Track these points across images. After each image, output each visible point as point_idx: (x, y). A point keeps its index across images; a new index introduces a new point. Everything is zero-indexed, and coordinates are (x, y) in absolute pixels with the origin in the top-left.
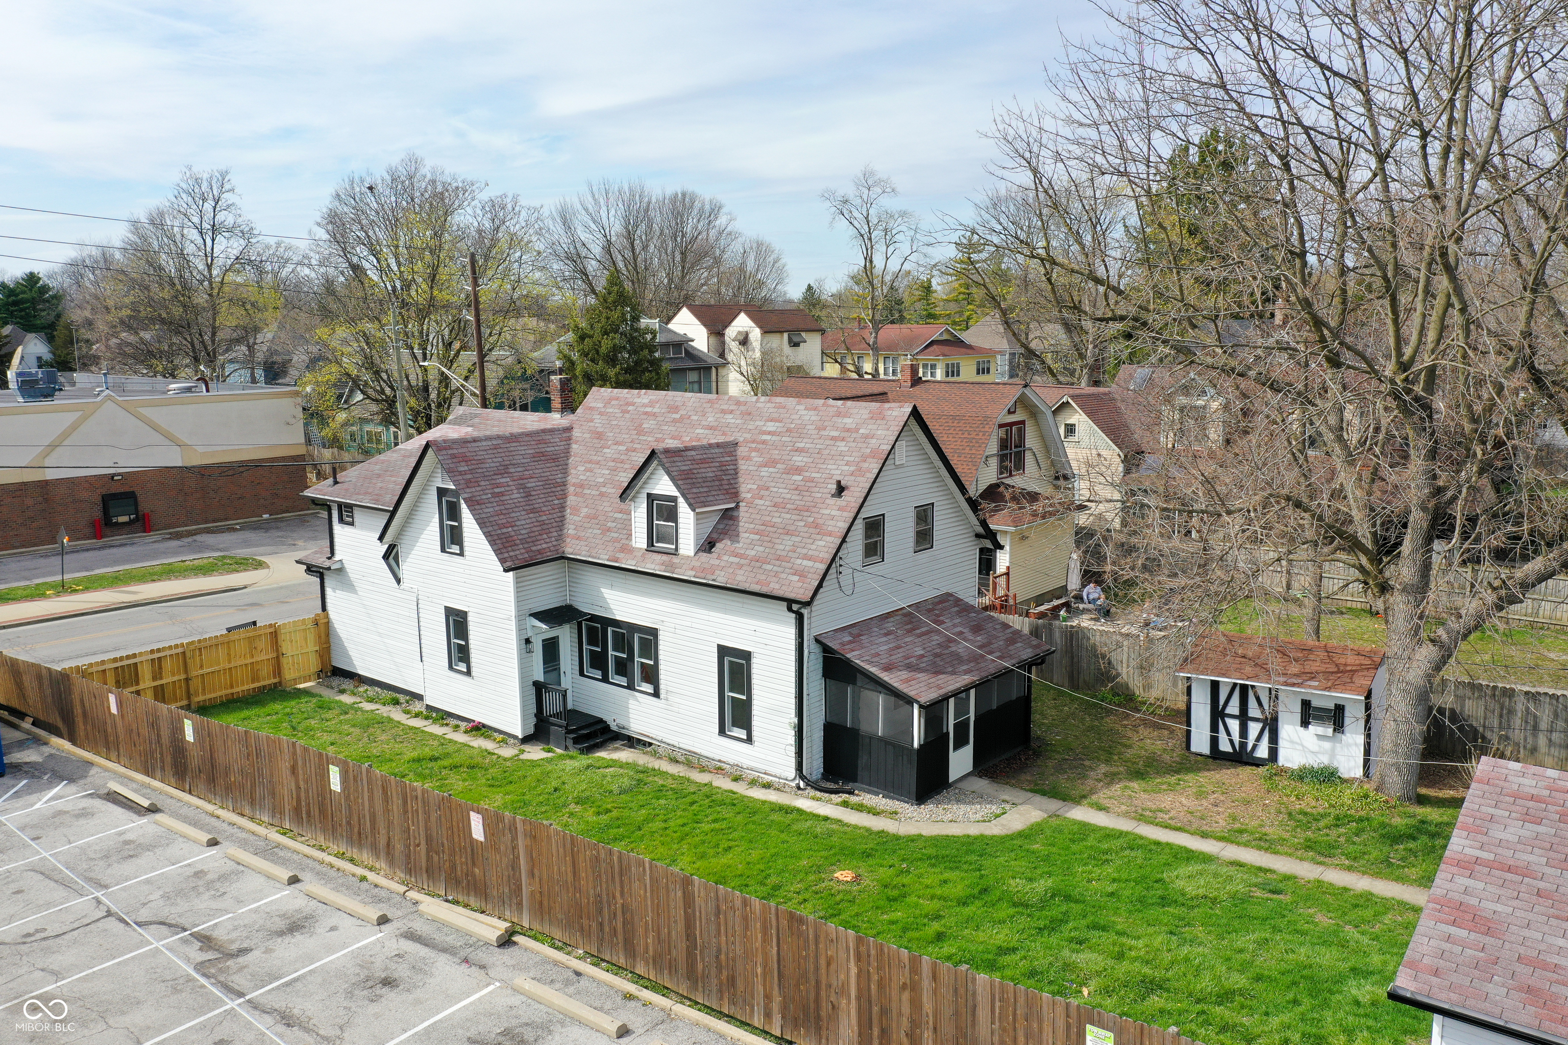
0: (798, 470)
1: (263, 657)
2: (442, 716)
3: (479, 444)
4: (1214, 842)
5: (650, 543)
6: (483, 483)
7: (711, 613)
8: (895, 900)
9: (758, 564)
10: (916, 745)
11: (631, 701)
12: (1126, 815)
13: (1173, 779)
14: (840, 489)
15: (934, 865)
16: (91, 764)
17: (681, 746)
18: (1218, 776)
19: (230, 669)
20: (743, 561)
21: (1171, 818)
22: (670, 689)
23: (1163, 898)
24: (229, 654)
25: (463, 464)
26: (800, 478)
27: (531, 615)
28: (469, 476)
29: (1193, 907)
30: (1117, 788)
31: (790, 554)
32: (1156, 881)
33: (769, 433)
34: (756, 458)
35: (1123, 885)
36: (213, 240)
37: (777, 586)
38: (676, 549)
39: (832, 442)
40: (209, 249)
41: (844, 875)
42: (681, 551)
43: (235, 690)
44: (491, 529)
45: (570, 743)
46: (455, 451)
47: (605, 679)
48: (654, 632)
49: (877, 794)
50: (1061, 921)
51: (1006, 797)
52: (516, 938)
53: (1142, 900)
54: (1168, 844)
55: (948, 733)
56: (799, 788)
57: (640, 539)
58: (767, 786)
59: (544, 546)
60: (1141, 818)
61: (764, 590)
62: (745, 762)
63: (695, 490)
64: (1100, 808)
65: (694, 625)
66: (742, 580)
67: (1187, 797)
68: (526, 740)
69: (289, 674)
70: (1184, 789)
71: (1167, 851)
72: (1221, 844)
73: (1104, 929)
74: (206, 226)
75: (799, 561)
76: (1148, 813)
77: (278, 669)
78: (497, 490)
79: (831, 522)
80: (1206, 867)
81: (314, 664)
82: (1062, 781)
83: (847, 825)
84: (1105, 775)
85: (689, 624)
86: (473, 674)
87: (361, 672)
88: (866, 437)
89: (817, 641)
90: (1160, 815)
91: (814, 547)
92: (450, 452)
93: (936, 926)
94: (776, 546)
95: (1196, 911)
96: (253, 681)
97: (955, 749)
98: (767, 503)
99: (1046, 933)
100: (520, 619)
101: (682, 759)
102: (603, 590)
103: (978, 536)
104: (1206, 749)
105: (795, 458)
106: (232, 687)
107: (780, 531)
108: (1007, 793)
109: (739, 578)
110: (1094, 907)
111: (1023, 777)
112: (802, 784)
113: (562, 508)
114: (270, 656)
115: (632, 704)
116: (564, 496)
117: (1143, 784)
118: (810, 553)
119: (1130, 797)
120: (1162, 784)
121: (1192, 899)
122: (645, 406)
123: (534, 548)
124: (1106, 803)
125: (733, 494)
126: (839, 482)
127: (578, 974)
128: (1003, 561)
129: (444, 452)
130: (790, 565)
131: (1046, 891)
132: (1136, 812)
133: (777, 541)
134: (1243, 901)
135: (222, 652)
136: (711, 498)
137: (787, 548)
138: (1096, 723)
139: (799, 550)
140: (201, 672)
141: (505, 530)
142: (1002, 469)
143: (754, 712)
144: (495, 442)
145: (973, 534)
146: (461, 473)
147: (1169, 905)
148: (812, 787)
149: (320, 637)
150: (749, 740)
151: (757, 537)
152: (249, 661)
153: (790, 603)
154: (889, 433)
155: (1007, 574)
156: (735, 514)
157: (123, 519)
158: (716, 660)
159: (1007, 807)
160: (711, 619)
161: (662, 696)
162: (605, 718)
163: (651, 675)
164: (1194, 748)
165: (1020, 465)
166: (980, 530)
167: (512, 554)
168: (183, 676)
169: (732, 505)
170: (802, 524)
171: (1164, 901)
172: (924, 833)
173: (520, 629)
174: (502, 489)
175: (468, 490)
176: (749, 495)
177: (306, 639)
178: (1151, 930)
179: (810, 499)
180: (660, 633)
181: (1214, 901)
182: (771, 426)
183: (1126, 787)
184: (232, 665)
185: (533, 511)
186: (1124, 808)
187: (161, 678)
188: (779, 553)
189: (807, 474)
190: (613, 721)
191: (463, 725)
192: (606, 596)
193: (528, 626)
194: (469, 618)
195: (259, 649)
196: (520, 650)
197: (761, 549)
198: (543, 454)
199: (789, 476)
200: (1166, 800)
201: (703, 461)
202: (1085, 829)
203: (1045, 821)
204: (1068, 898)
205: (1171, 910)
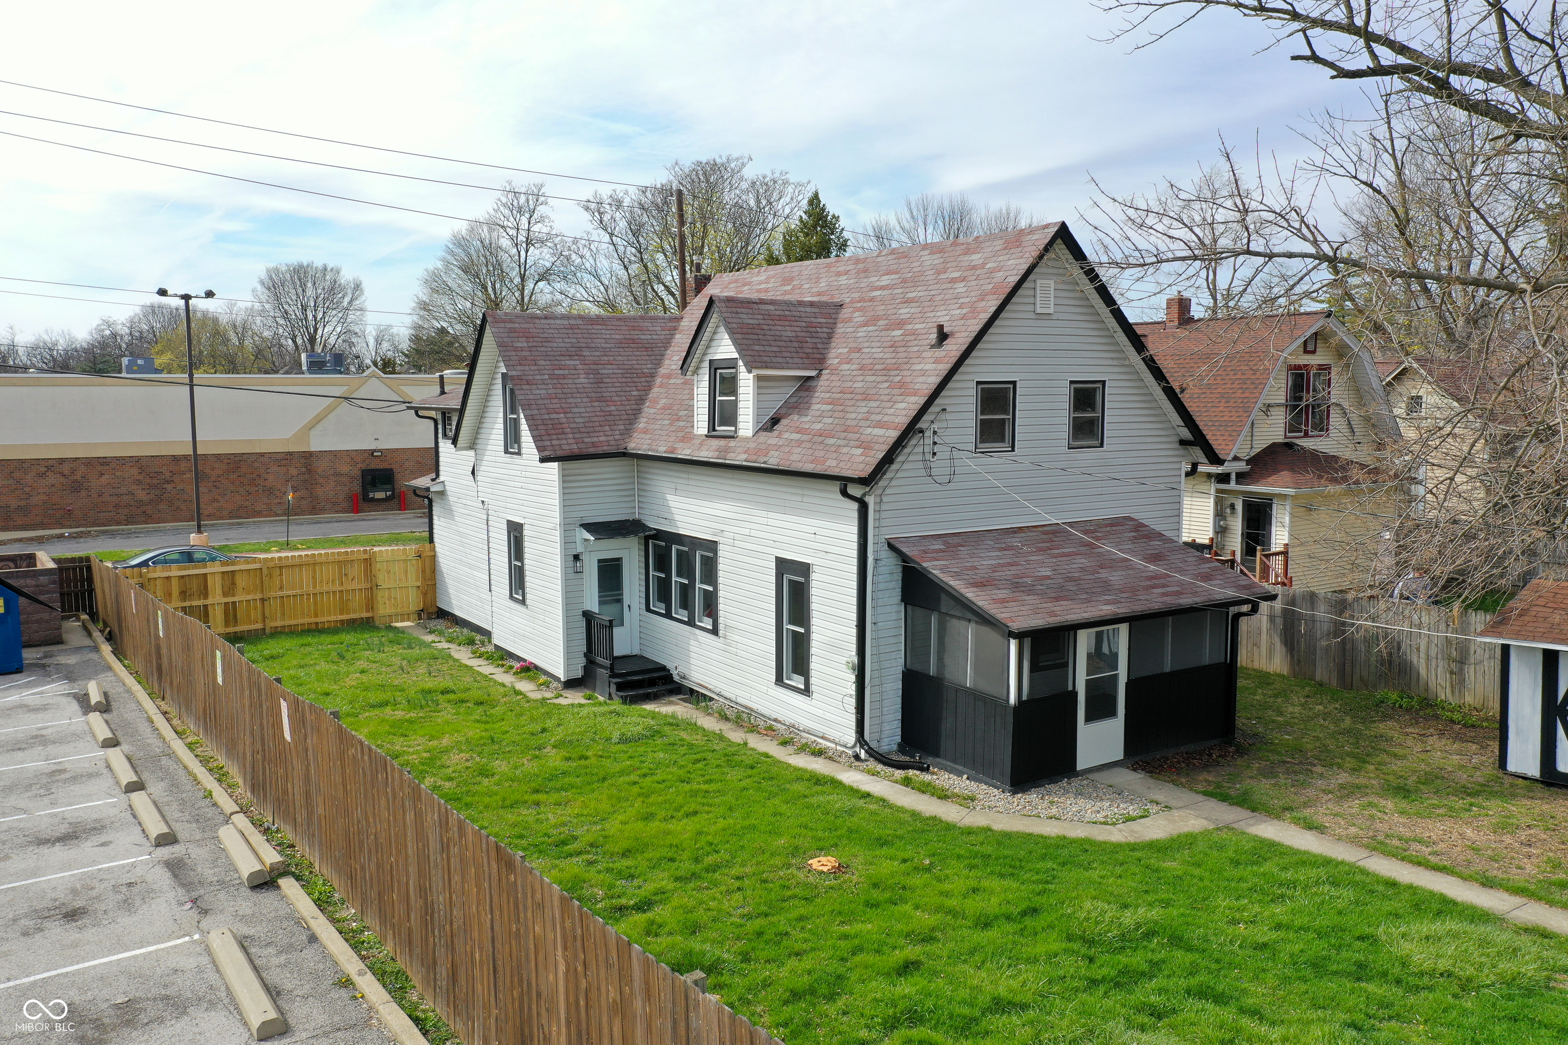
0: (900, 324)
1: (355, 585)
2: (503, 656)
3: (552, 321)
4: (1506, 896)
5: (712, 427)
6: (542, 362)
7: (771, 515)
8: (876, 905)
9: (821, 439)
10: (1013, 699)
11: (692, 642)
12: (1354, 841)
13: (1459, 803)
14: (943, 337)
15: (971, 867)
16: (110, 668)
17: (740, 700)
18: (1545, 807)
19: (315, 594)
20: (805, 437)
21: (1435, 853)
22: (729, 622)
23: (1360, 966)
24: (314, 578)
25: (524, 339)
26: (899, 332)
27: (583, 526)
28: (525, 353)
29: (1417, 989)
30: (1354, 805)
31: (862, 423)
32: (1361, 938)
33: (882, 288)
34: (858, 317)
35: (1291, 935)
36: (527, 251)
37: (834, 463)
38: (736, 431)
39: (949, 285)
40: (522, 260)
41: (823, 863)
42: (742, 433)
43: (319, 620)
44: (536, 412)
45: (613, 688)
46: (517, 326)
47: (668, 615)
48: (712, 546)
49: (960, 774)
50: (1143, 974)
51: (1159, 797)
52: (282, 882)
53: (1319, 967)
54: (1410, 887)
55: (1074, 694)
56: (857, 757)
57: (701, 426)
58: (819, 753)
59: (602, 439)
60: (1378, 847)
61: (818, 469)
62: (804, 722)
63: (757, 348)
64: (1310, 826)
65: (753, 533)
66: (799, 461)
67: (1478, 829)
68: (571, 684)
69: (384, 609)
70: (1475, 817)
71: (1406, 896)
72: (1517, 900)
73: (1220, 999)
74: (521, 238)
75: (869, 430)
76: (1395, 842)
77: (370, 604)
78: (557, 372)
79: (921, 379)
80: (1470, 928)
81: (414, 602)
82: (1262, 788)
83: (891, 806)
84: (1342, 787)
85: (747, 532)
86: (528, 602)
87: (457, 613)
88: (992, 271)
89: (891, 546)
90: (1415, 846)
91: (891, 411)
92: (511, 325)
93: (912, 952)
94: (848, 416)
95: (1423, 994)
96: (341, 613)
97: (1089, 719)
98: (854, 367)
99: (1102, 989)
100: (567, 527)
101: (732, 716)
102: (669, 497)
103: (1183, 443)
104: (1533, 769)
105: (901, 311)
106: (316, 616)
107: (859, 397)
108: (1163, 792)
109: (794, 457)
110: (1218, 961)
111: (1204, 776)
112: (863, 754)
113: (641, 400)
114: (363, 586)
115: (694, 646)
116: (649, 388)
117: (1403, 804)
118: (886, 419)
119: (1372, 817)
120: (1435, 807)
121: (1422, 974)
122: (760, 283)
123: (586, 440)
124: (1327, 821)
125: (819, 361)
126: (941, 328)
127: (313, 939)
128: (1279, 537)
129: (502, 325)
130: (857, 436)
131: (1138, 926)
132: (1373, 838)
133: (850, 409)
134: (1529, 992)
135: (306, 574)
136: (780, 360)
137: (860, 416)
138: (1360, 726)
139: (873, 417)
140: (280, 593)
141: (554, 416)
142: (1293, 427)
143: (813, 651)
144: (572, 322)
145: (1177, 439)
146: (516, 349)
147: (1370, 979)
148: (876, 759)
149: (423, 571)
150: (806, 691)
151: (830, 407)
152: (338, 588)
153: (844, 483)
154: (1022, 261)
155: (1285, 553)
156: (813, 383)
157: (380, 495)
158: (773, 579)
159: (1153, 809)
160: (771, 522)
161: (721, 633)
162: (670, 665)
163: (711, 606)
164: (1511, 767)
165: (1322, 426)
166: (1186, 434)
167: (555, 442)
168: (258, 596)
169: (813, 373)
170: (886, 385)
171: (1361, 972)
172: (996, 827)
173: (567, 542)
174: (566, 372)
175: (519, 368)
176: (837, 361)
177: (406, 572)
178: (1312, 1015)
179: (904, 355)
180: (720, 547)
181: (1466, 985)
182: (886, 280)
183: (1370, 804)
184: (317, 590)
185: (600, 399)
186: (1353, 830)
187: (233, 595)
188: (849, 423)
189: (909, 327)
190: (676, 666)
191: (517, 665)
192: (671, 504)
193: (578, 539)
194: (525, 532)
195: (350, 578)
196: (565, 568)
197: (830, 420)
198: (633, 341)
199: (888, 333)
200: (1435, 829)
201: (781, 318)
202: (1272, 848)
203: (1206, 833)
204: (1177, 941)
205: (1371, 987)
